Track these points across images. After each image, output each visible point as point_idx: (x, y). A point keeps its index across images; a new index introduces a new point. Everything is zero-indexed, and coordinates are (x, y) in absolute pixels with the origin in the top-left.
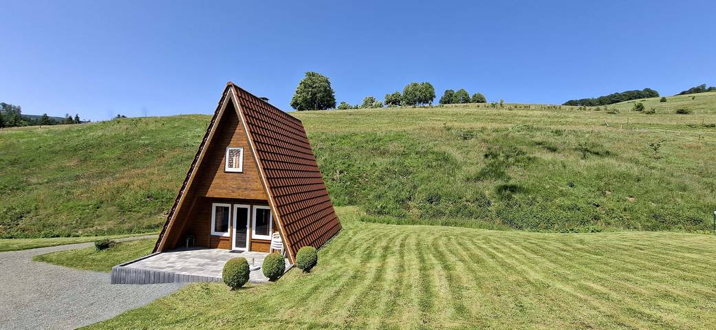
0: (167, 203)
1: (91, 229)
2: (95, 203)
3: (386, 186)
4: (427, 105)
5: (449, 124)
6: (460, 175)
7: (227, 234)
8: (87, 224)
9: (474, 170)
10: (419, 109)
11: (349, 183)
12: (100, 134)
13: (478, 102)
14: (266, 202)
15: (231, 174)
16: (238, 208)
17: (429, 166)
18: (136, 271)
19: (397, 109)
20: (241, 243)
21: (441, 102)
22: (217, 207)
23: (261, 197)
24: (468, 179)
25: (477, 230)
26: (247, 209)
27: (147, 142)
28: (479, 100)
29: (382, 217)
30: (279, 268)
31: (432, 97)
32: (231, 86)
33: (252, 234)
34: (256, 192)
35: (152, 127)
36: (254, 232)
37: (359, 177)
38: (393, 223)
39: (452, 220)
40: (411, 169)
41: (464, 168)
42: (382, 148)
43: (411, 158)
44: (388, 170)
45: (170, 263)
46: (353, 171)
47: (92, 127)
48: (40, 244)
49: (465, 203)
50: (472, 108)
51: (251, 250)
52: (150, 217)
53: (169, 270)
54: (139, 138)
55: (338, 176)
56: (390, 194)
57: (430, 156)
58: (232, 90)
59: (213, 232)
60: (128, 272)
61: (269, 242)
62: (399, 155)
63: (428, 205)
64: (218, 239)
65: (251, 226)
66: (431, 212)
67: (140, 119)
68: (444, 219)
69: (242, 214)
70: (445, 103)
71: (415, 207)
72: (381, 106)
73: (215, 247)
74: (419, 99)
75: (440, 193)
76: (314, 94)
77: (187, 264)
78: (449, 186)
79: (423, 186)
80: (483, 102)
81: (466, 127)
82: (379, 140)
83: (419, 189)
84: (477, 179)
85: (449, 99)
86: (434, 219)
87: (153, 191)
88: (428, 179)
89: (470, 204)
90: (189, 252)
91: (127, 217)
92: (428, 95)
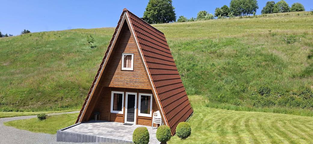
0: (71, 91)
1: (27, 107)
2: (28, 90)
3: (224, 81)
4: (251, 15)
5: (273, 31)
6: (287, 73)
7: (121, 113)
8: (25, 104)
9: (299, 69)
10: (245, 19)
11: (194, 78)
12: (20, 44)
13: (297, 10)
14: (150, 91)
15: (125, 72)
16: (129, 95)
17: (258, 66)
18: (72, 134)
19: (226, 20)
20: (131, 119)
21: (262, 12)
22: (114, 94)
23: (146, 88)
24: (294, 76)
25: (306, 117)
26: (134, 96)
27: (51, 49)
28: (299, 9)
29: (223, 105)
30: (168, 136)
31: (255, 8)
32: (126, 11)
33: (138, 112)
34: (143, 84)
35: (52, 38)
36: (139, 111)
37: (202, 74)
38: (232, 109)
39: (282, 109)
40: (244, 68)
41: (290, 67)
42: (218, 51)
43: (243, 60)
44: (224, 69)
45: (89, 130)
46: (197, 70)
47: (15, 39)
48: (4, 116)
49: (292, 95)
50: (293, 16)
51: (137, 123)
52: (62, 100)
53: (91, 134)
54: (45, 46)
55: (186, 73)
56: (227, 87)
57: (259, 58)
58: (127, 14)
59: (112, 111)
60: (67, 134)
61: (150, 119)
62: (232, 57)
63: (259, 96)
64: (115, 115)
65: (137, 107)
66: (262, 102)
67: (44, 33)
68: (275, 108)
69: (131, 99)
70: (266, 13)
71: (248, 97)
72: (212, 18)
73: (113, 121)
74: (243, 11)
75: (269, 87)
76: (159, 11)
77: (100, 131)
78: (278, 82)
79: (254, 82)
80: (301, 10)
81: (289, 33)
82: (215, 46)
83: (251, 84)
84: (302, 76)
85: (270, 9)
86: (267, 108)
87: (62, 82)
88: (259, 75)
89: (296, 96)
90: (98, 124)
91: (48, 100)
92: (251, 6)
